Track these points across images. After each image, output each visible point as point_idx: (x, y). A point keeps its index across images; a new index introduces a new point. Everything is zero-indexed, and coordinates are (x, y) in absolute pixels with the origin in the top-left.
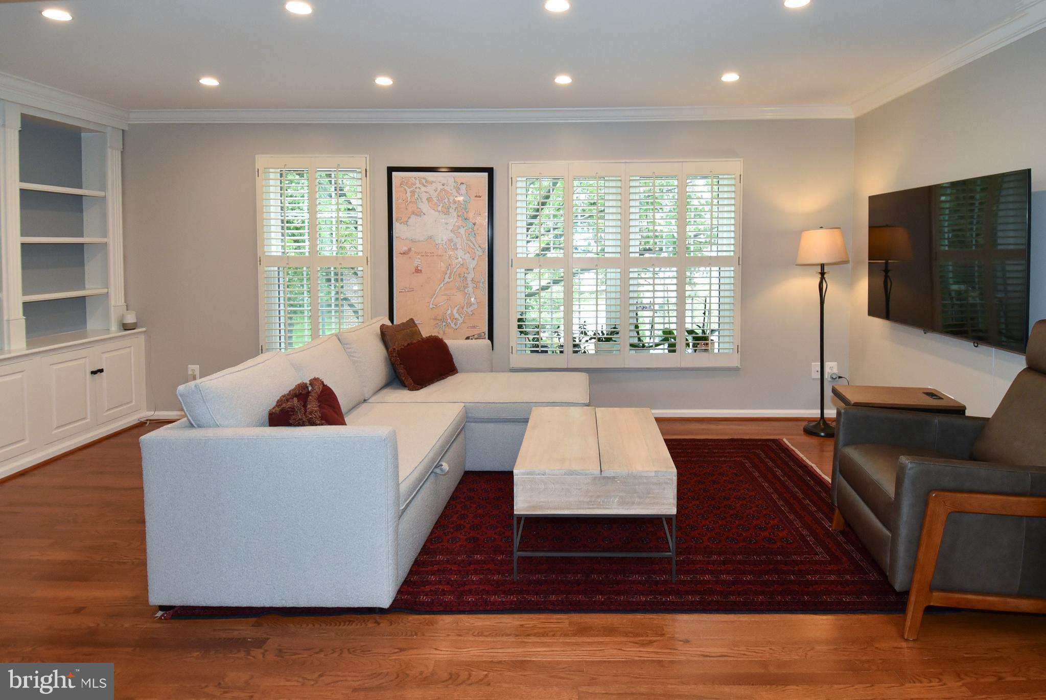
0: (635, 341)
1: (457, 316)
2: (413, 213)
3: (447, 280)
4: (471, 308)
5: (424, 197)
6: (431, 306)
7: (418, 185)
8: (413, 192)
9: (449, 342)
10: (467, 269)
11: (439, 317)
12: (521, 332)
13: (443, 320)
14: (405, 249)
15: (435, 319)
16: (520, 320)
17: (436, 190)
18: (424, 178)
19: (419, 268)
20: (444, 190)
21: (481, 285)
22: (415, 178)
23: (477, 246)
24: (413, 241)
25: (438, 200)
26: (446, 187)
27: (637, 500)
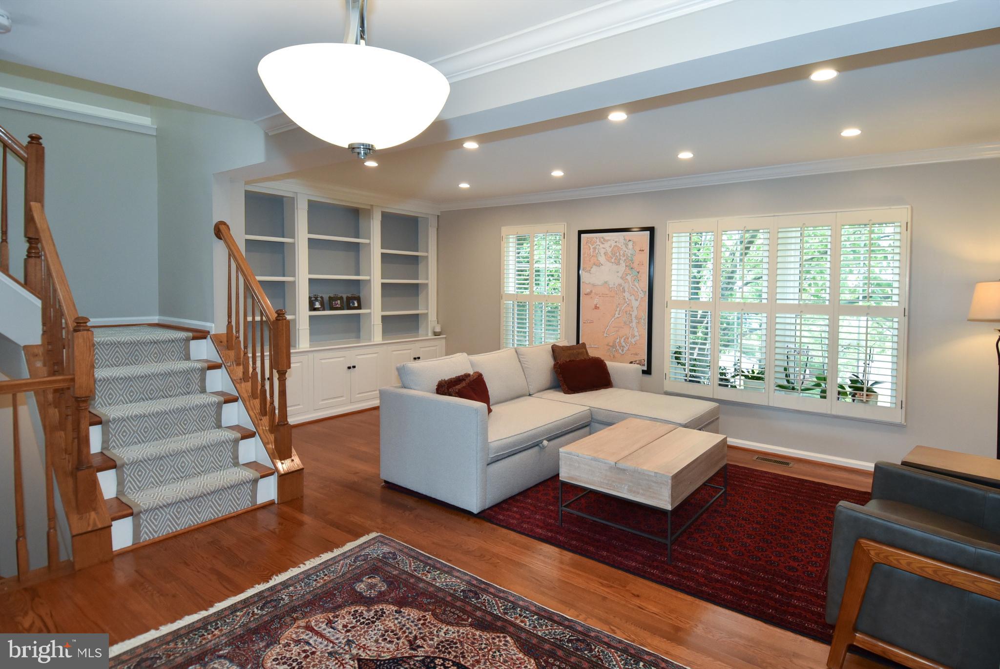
0: (785, 383)
1: (623, 344)
2: (594, 264)
3: (617, 315)
4: (635, 339)
5: (602, 251)
6: (605, 335)
7: (598, 243)
8: (595, 248)
9: (610, 364)
10: (632, 307)
11: (611, 344)
12: (678, 363)
13: (614, 346)
14: (588, 290)
15: (608, 345)
16: (676, 353)
17: (610, 247)
18: (603, 238)
19: (598, 306)
20: (616, 246)
21: (643, 321)
22: (596, 238)
23: (640, 290)
24: (594, 285)
25: (612, 254)
26: (617, 244)
27: (641, 491)
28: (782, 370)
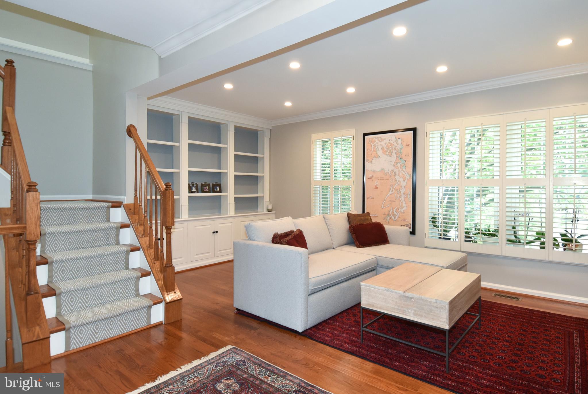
0: (513, 238)
1: (395, 213)
2: (375, 157)
3: (390, 193)
4: (404, 209)
5: (380, 147)
6: (382, 207)
7: (377, 142)
8: (375, 145)
9: (387, 227)
10: (401, 187)
11: (387, 214)
12: (434, 226)
13: (388, 215)
14: (370, 176)
15: (384, 214)
16: (433, 218)
17: (386, 144)
18: (380, 138)
19: (377, 186)
20: (389, 143)
21: (409, 196)
22: (376, 138)
23: (407, 173)
24: (374, 172)
25: (387, 149)
26: (391, 141)
27: (424, 314)
28: (511, 228)
